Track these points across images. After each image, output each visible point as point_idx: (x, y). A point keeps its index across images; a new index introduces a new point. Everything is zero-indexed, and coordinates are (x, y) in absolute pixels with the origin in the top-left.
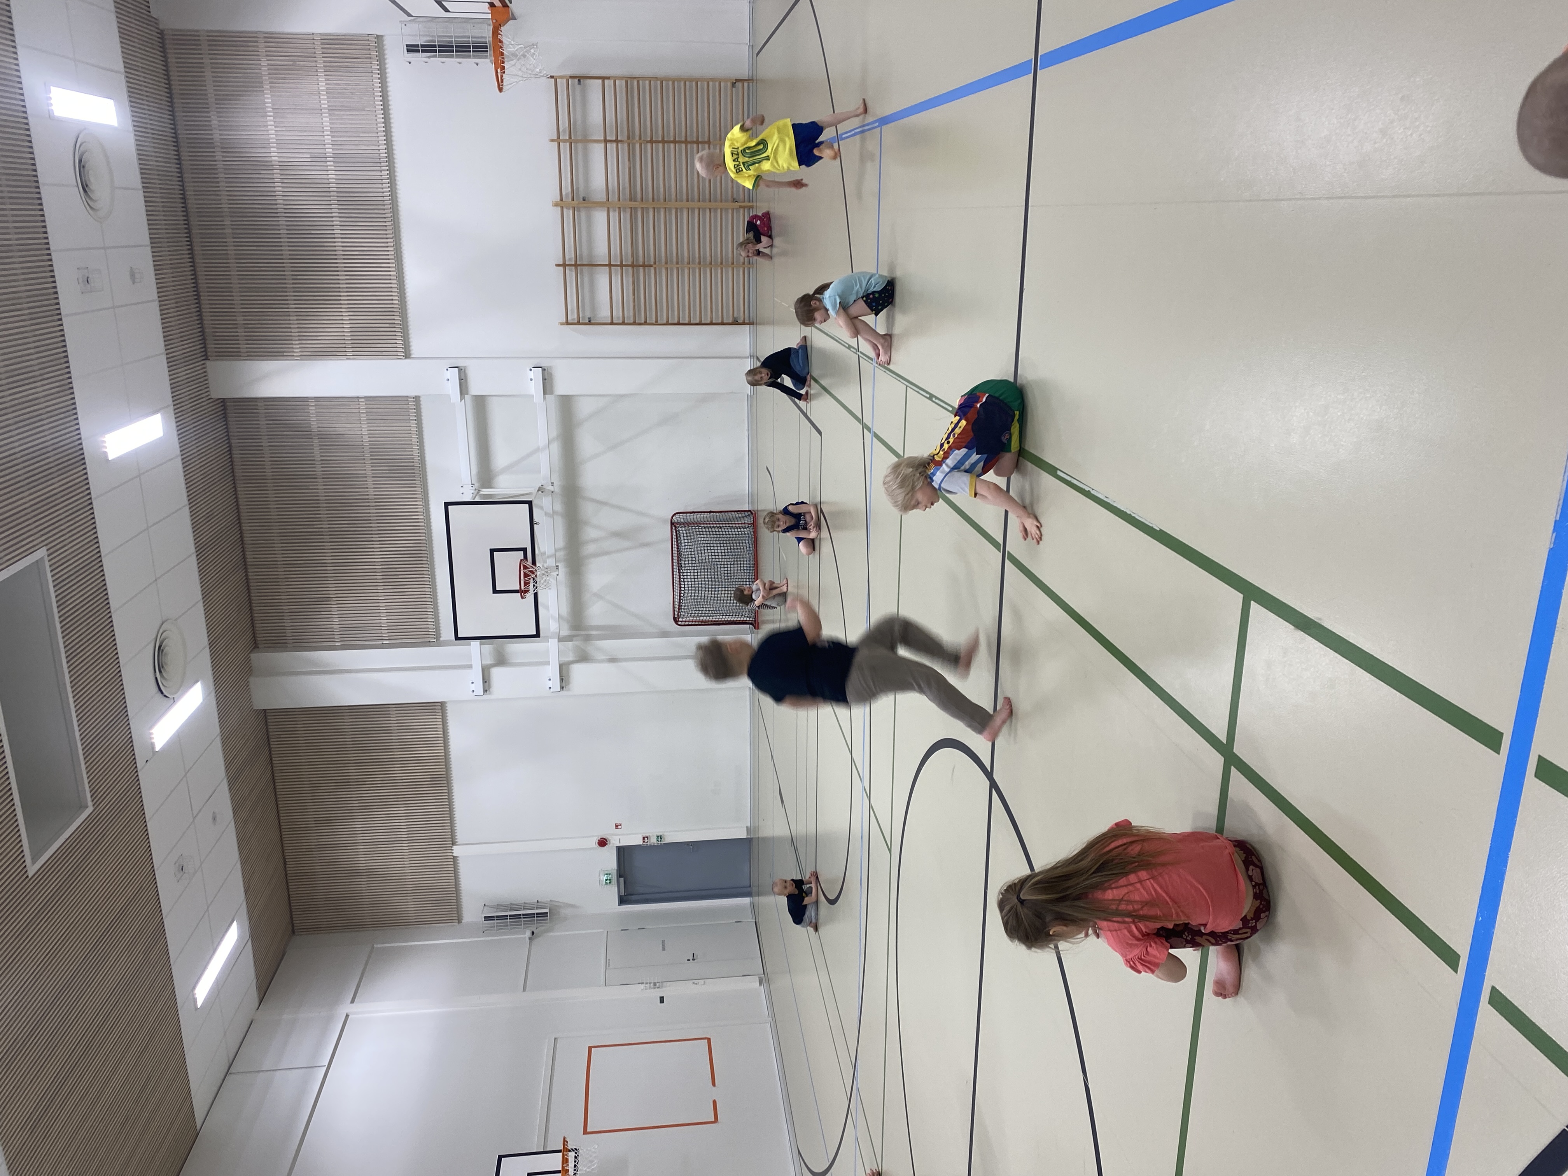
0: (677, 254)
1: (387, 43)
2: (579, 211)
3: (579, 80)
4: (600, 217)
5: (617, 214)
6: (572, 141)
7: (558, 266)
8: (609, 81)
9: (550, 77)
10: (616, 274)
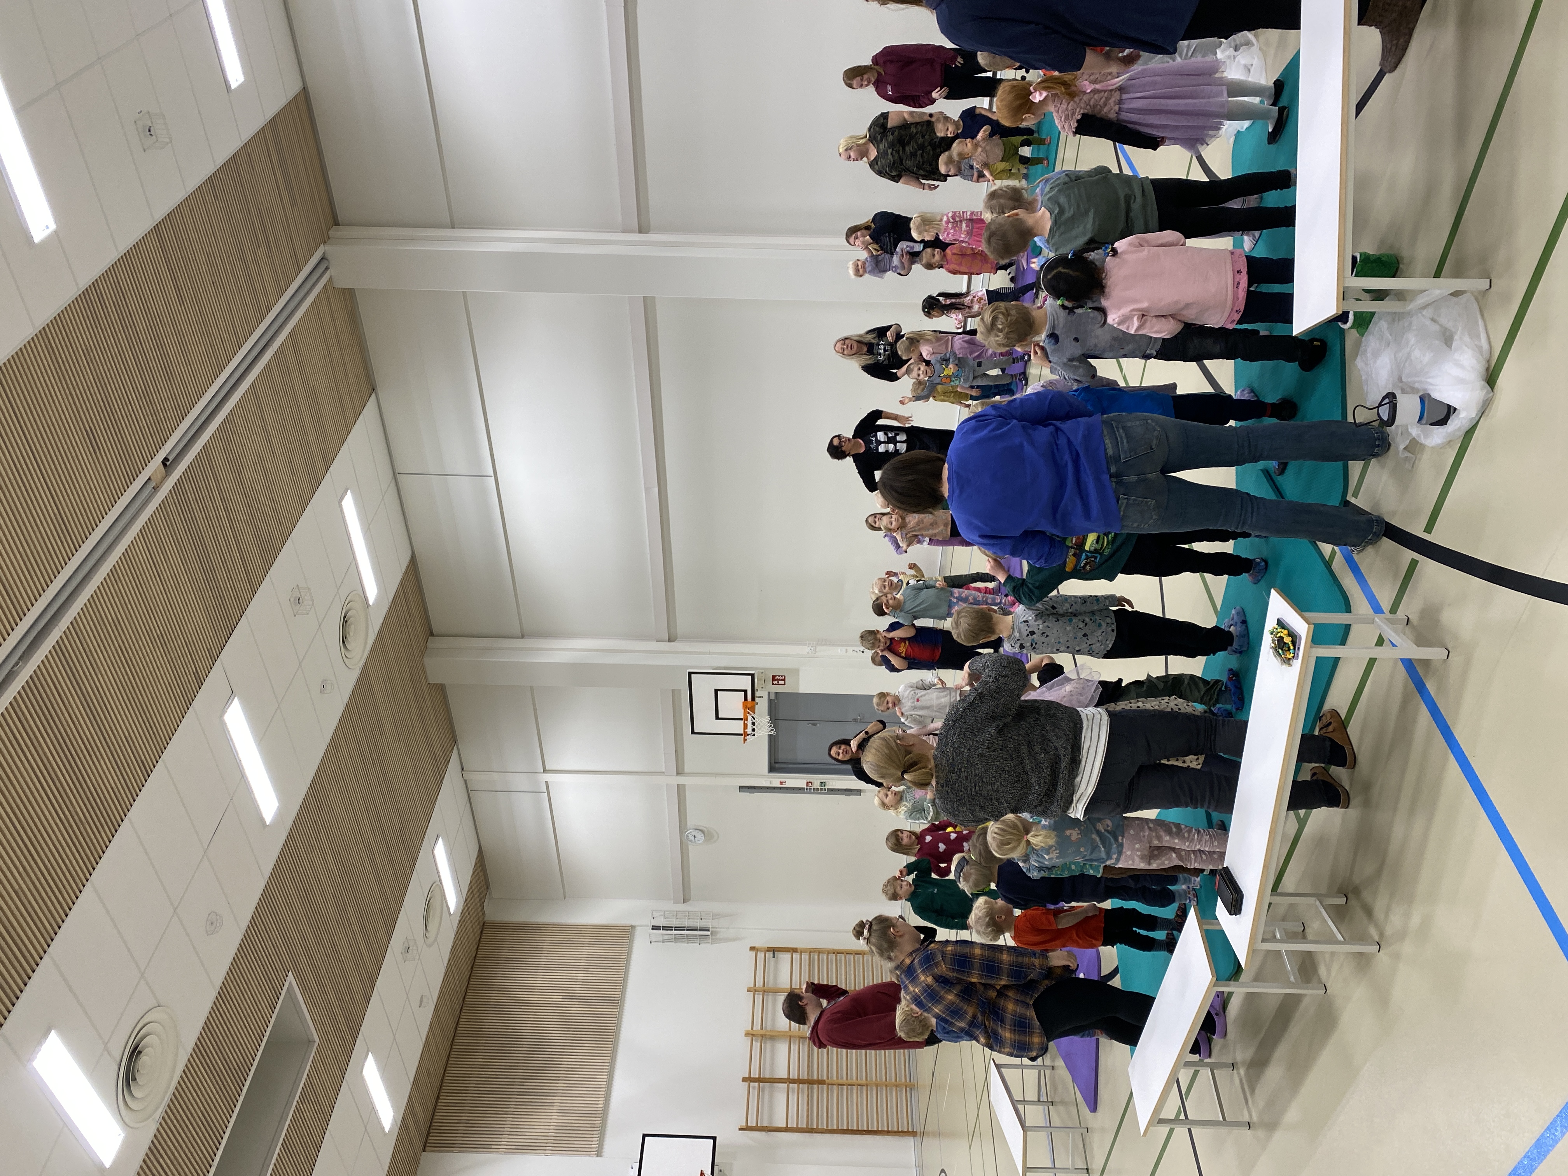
0: (847, 1074)
1: (638, 932)
2: (765, 1042)
4: (782, 1048)
5: (797, 1046)
6: (765, 991)
7: (744, 1080)
8: (796, 956)
9: (752, 948)
10: (793, 1092)
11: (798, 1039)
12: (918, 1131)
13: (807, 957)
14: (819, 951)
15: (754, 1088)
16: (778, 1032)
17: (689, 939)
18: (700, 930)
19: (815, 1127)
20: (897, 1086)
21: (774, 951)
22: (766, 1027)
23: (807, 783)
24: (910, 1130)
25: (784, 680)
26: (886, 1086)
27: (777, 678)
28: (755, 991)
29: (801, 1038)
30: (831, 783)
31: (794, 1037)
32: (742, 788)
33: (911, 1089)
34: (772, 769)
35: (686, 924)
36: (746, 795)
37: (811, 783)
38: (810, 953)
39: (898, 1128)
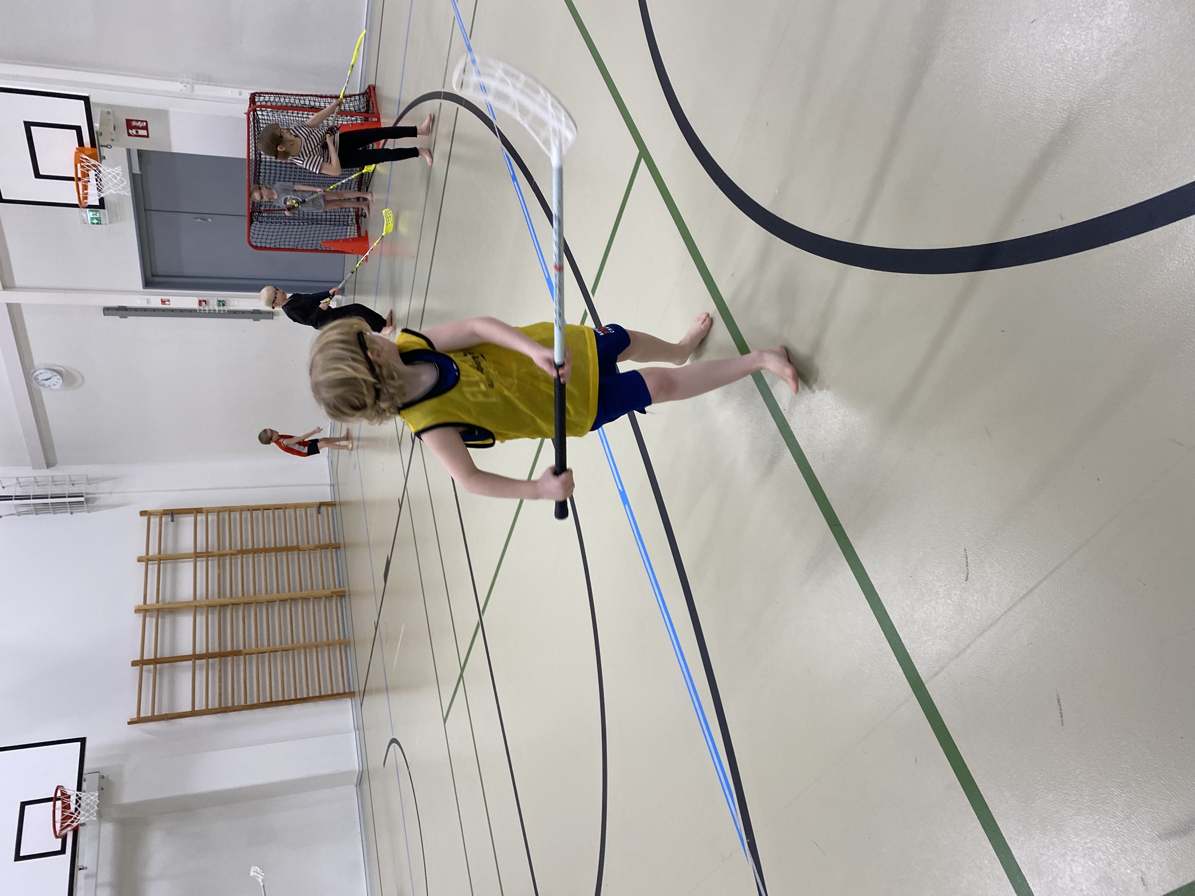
0: (269, 639)
2: (163, 618)
3: (172, 515)
4: (185, 622)
5: (204, 617)
6: (161, 559)
7: (134, 664)
8: (201, 518)
9: (143, 513)
10: (201, 669)
11: (205, 609)
12: (357, 690)
13: (215, 517)
14: (230, 510)
15: (149, 671)
16: (180, 603)
17: (56, 508)
18: (69, 497)
19: (230, 705)
20: (329, 645)
21: (173, 514)
22: (164, 600)
23: (200, 302)
24: (347, 691)
25: (146, 128)
26: (317, 647)
27: (134, 123)
28: (148, 560)
29: (209, 606)
30: (232, 302)
31: (201, 607)
32: (108, 311)
33: (346, 646)
34: (148, 283)
35: (49, 491)
36: (115, 320)
37: (205, 301)
38: (219, 512)
39: (332, 690)
